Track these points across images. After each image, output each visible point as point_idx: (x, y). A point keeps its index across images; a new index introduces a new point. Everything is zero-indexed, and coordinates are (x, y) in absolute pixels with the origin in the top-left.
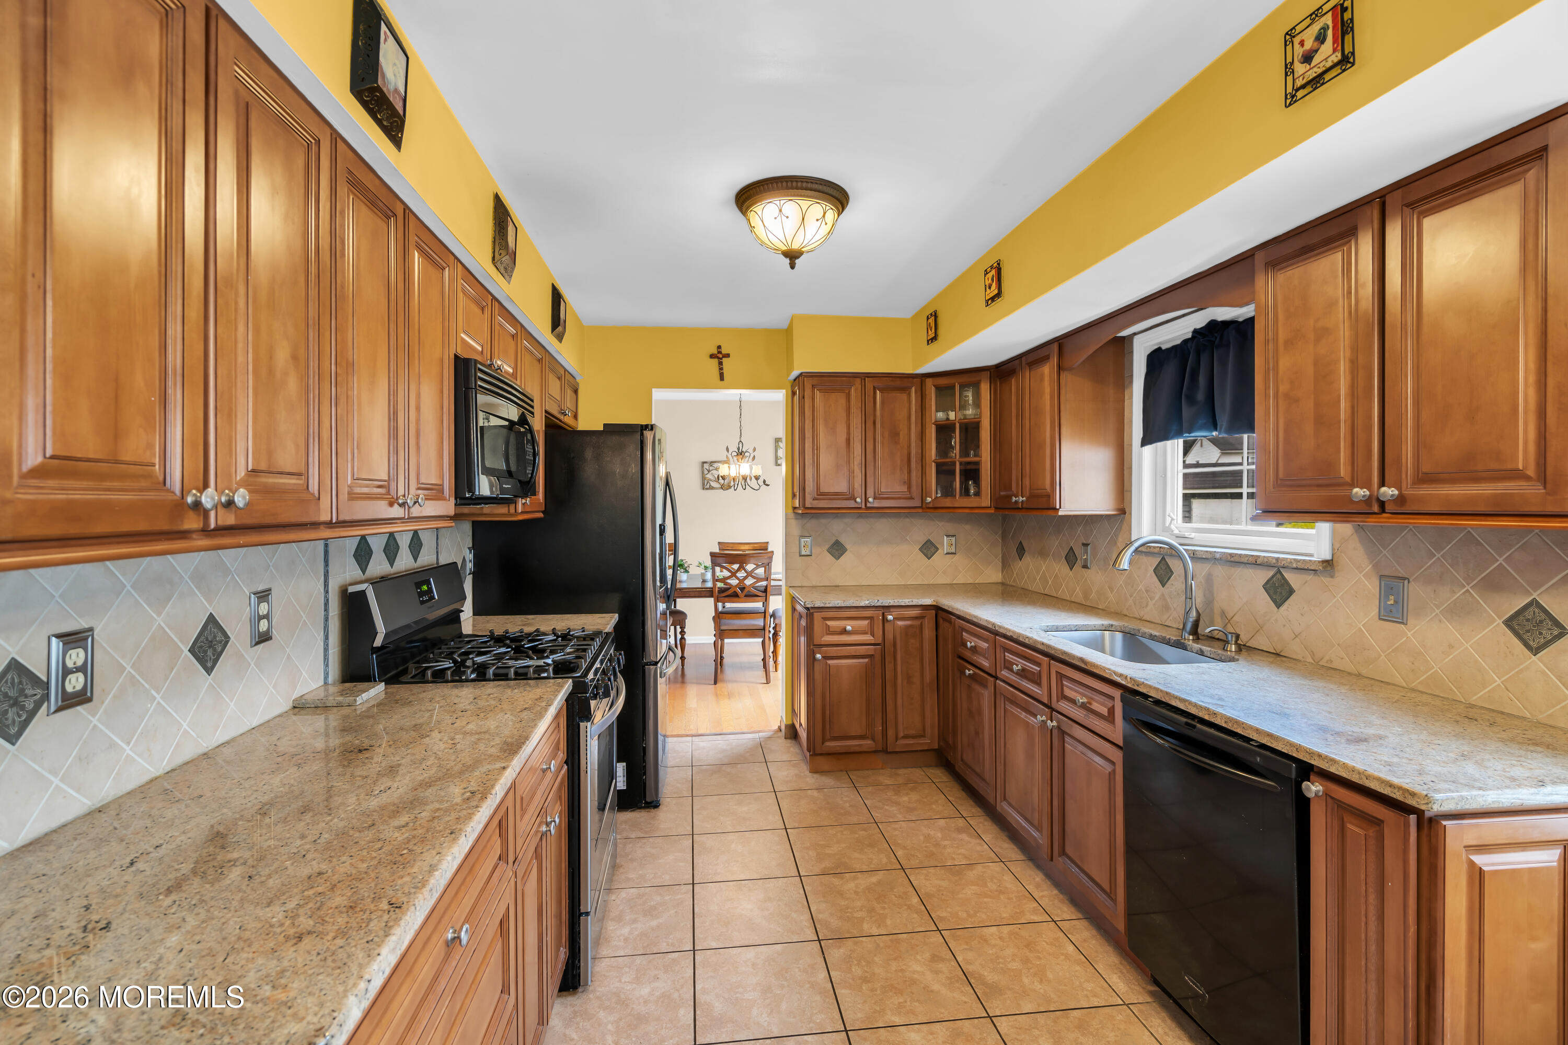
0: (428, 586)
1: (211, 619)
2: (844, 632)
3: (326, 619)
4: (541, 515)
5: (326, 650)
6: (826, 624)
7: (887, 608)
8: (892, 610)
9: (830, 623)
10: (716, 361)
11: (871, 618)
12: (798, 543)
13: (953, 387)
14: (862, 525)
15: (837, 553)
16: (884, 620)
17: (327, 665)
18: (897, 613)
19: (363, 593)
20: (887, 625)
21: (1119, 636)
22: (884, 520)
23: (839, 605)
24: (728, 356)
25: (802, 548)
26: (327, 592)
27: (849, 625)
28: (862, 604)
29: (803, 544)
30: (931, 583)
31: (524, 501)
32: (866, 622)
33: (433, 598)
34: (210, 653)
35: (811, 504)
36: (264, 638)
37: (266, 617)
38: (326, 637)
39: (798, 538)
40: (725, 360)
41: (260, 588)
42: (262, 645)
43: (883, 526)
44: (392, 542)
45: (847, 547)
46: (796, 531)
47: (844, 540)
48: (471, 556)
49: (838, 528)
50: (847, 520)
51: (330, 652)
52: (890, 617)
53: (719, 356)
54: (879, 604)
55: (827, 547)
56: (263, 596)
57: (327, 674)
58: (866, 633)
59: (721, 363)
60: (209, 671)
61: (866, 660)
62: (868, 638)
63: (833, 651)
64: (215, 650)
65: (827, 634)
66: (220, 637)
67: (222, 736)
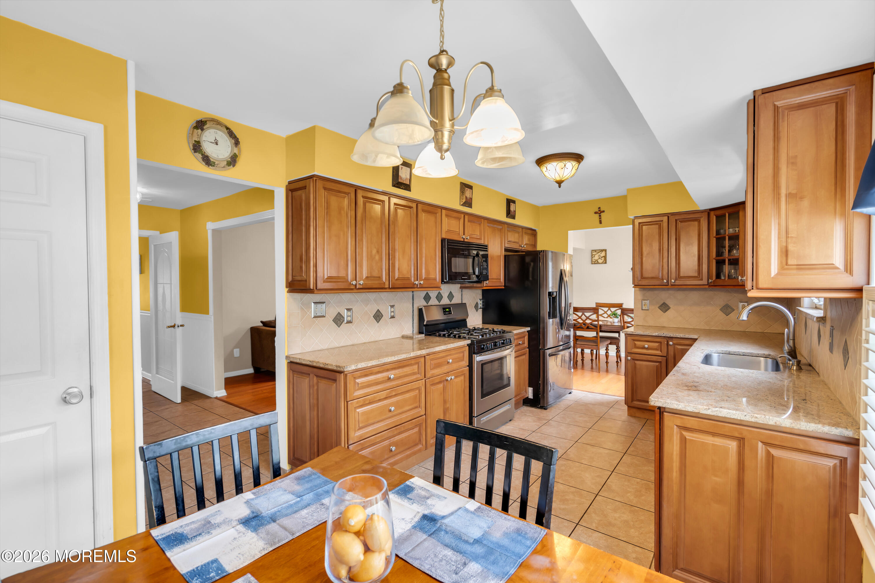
0: (449, 309)
1: (378, 310)
2: (644, 348)
3: (413, 315)
4: (503, 287)
5: (413, 324)
6: (635, 343)
7: (671, 338)
8: (674, 339)
9: (636, 342)
10: (598, 215)
11: (660, 343)
12: (641, 303)
13: (725, 215)
14: (680, 295)
15: (664, 309)
16: (668, 344)
17: (413, 328)
18: (675, 341)
19: (422, 309)
20: (669, 347)
21: (770, 361)
22: (695, 292)
23: (641, 334)
24: (604, 211)
25: (643, 306)
26: (413, 308)
27: (647, 345)
28: (654, 334)
29: (643, 304)
30: (729, 329)
31: (486, 282)
32: (657, 344)
33: (451, 313)
34: (378, 318)
35: (638, 283)
36: (392, 317)
37: (393, 312)
38: (413, 320)
39: (641, 301)
40: (602, 214)
41: (392, 305)
42: (392, 319)
43: (695, 296)
44: (439, 295)
45: (671, 306)
46: (640, 297)
47: (668, 302)
48: (481, 302)
49: (664, 296)
50: (670, 292)
51: (415, 325)
52: (671, 343)
53: (600, 212)
54: (664, 335)
55: (658, 306)
56: (392, 306)
57: (414, 330)
58: (658, 350)
59: (600, 216)
60: (378, 322)
61: (657, 364)
62: (658, 352)
63: (638, 357)
64: (379, 318)
65: (635, 348)
66: (380, 315)
67: (381, 338)
